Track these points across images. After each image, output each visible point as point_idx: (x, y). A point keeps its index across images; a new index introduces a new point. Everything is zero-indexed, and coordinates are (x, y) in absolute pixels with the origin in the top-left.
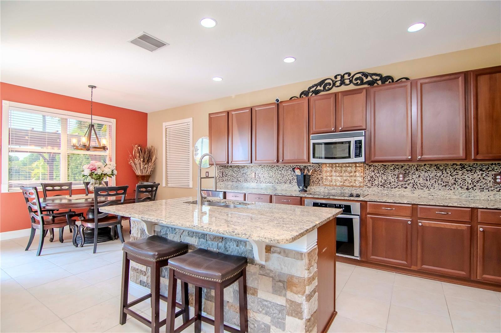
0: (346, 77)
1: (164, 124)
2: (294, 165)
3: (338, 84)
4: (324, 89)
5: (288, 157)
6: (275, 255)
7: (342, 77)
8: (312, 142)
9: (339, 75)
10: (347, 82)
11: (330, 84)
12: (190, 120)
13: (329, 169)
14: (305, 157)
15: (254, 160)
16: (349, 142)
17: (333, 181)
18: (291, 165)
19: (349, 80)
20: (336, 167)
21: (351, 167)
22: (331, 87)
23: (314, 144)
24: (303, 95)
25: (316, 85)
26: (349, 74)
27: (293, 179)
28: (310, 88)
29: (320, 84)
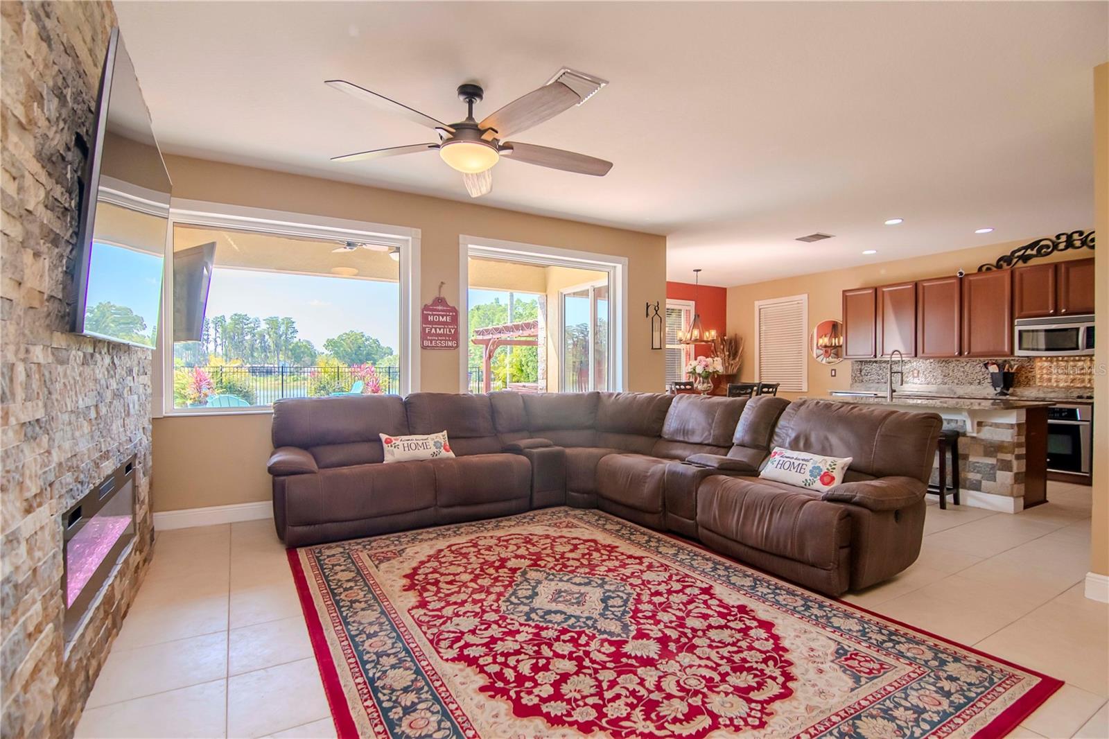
0: (1076, 236)
1: (757, 303)
2: (986, 359)
3: (1062, 246)
4: (1039, 254)
5: (976, 348)
6: (987, 428)
7: (1069, 237)
8: (1017, 329)
9: (1063, 234)
10: (1078, 243)
11: (1048, 247)
12: (805, 297)
13: (1046, 364)
14: (1006, 348)
15: (921, 351)
16: (1077, 329)
17: (1053, 381)
18: (982, 359)
19: (1079, 242)
20: (1058, 361)
21: (1084, 361)
22: (1049, 250)
23: (1020, 332)
24: (1002, 262)
25: (1026, 248)
26: (1081, 233)
27: (984, 379)
28: (1014, 252)
29: (1032, 246)
